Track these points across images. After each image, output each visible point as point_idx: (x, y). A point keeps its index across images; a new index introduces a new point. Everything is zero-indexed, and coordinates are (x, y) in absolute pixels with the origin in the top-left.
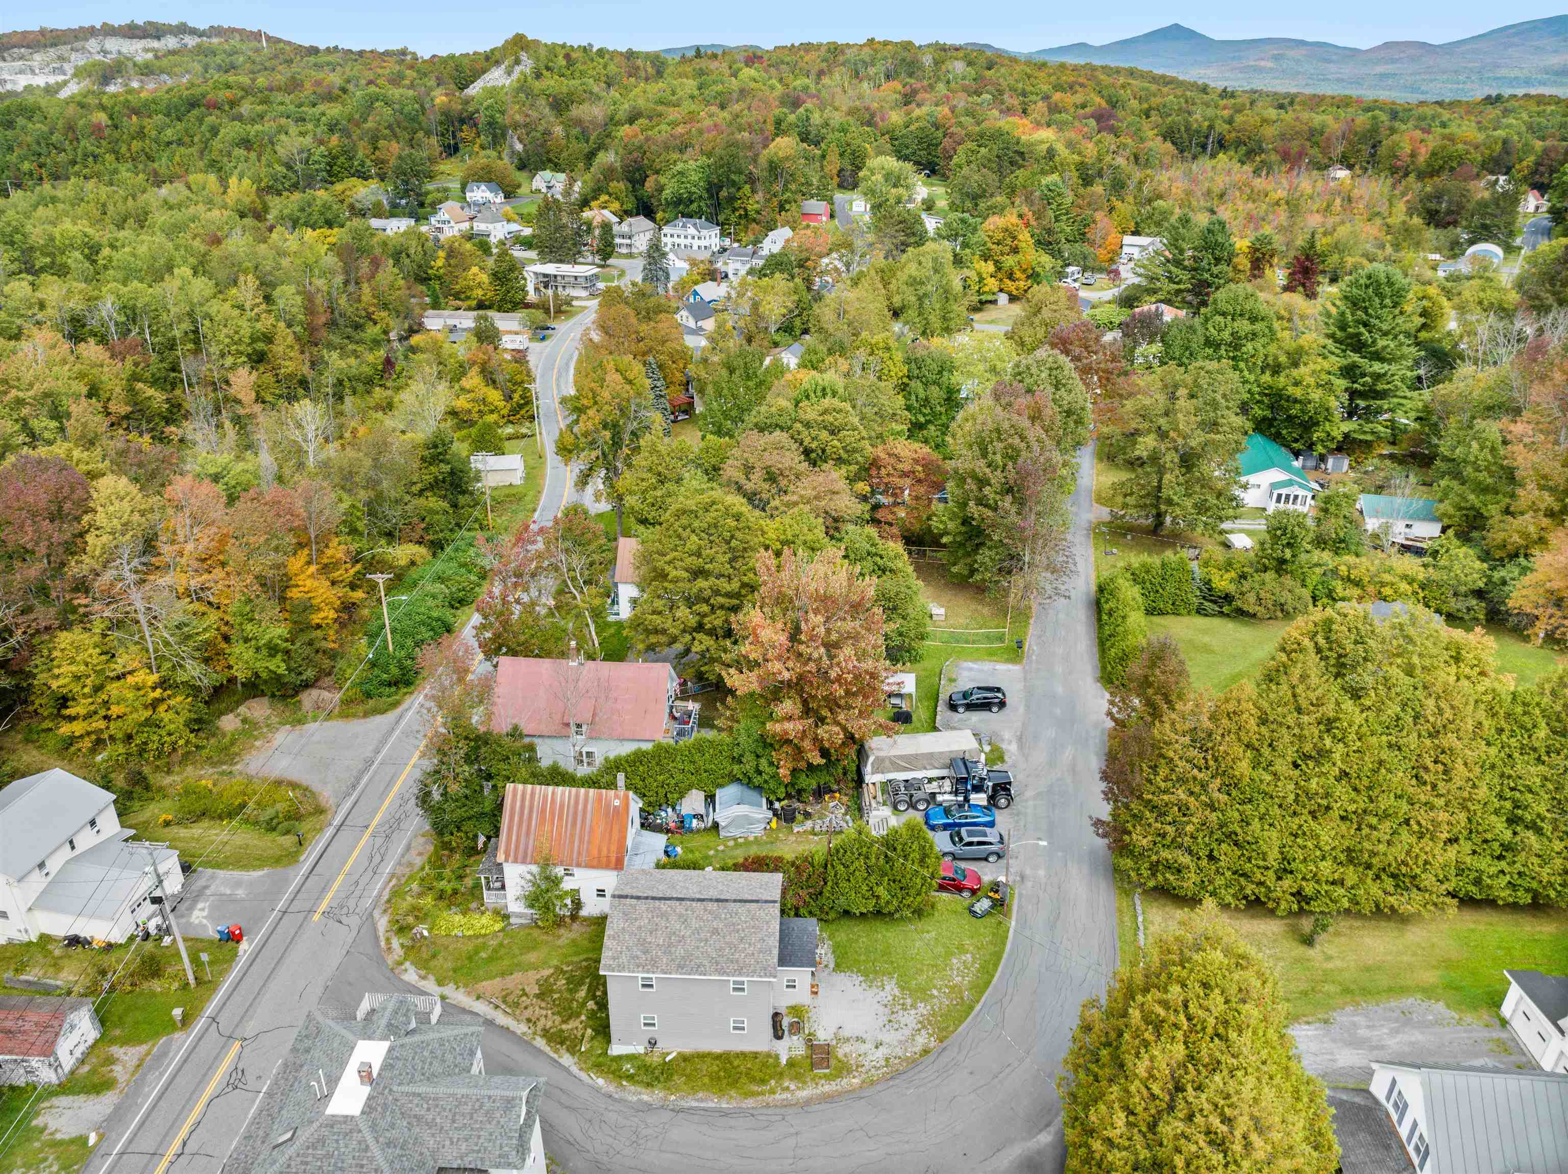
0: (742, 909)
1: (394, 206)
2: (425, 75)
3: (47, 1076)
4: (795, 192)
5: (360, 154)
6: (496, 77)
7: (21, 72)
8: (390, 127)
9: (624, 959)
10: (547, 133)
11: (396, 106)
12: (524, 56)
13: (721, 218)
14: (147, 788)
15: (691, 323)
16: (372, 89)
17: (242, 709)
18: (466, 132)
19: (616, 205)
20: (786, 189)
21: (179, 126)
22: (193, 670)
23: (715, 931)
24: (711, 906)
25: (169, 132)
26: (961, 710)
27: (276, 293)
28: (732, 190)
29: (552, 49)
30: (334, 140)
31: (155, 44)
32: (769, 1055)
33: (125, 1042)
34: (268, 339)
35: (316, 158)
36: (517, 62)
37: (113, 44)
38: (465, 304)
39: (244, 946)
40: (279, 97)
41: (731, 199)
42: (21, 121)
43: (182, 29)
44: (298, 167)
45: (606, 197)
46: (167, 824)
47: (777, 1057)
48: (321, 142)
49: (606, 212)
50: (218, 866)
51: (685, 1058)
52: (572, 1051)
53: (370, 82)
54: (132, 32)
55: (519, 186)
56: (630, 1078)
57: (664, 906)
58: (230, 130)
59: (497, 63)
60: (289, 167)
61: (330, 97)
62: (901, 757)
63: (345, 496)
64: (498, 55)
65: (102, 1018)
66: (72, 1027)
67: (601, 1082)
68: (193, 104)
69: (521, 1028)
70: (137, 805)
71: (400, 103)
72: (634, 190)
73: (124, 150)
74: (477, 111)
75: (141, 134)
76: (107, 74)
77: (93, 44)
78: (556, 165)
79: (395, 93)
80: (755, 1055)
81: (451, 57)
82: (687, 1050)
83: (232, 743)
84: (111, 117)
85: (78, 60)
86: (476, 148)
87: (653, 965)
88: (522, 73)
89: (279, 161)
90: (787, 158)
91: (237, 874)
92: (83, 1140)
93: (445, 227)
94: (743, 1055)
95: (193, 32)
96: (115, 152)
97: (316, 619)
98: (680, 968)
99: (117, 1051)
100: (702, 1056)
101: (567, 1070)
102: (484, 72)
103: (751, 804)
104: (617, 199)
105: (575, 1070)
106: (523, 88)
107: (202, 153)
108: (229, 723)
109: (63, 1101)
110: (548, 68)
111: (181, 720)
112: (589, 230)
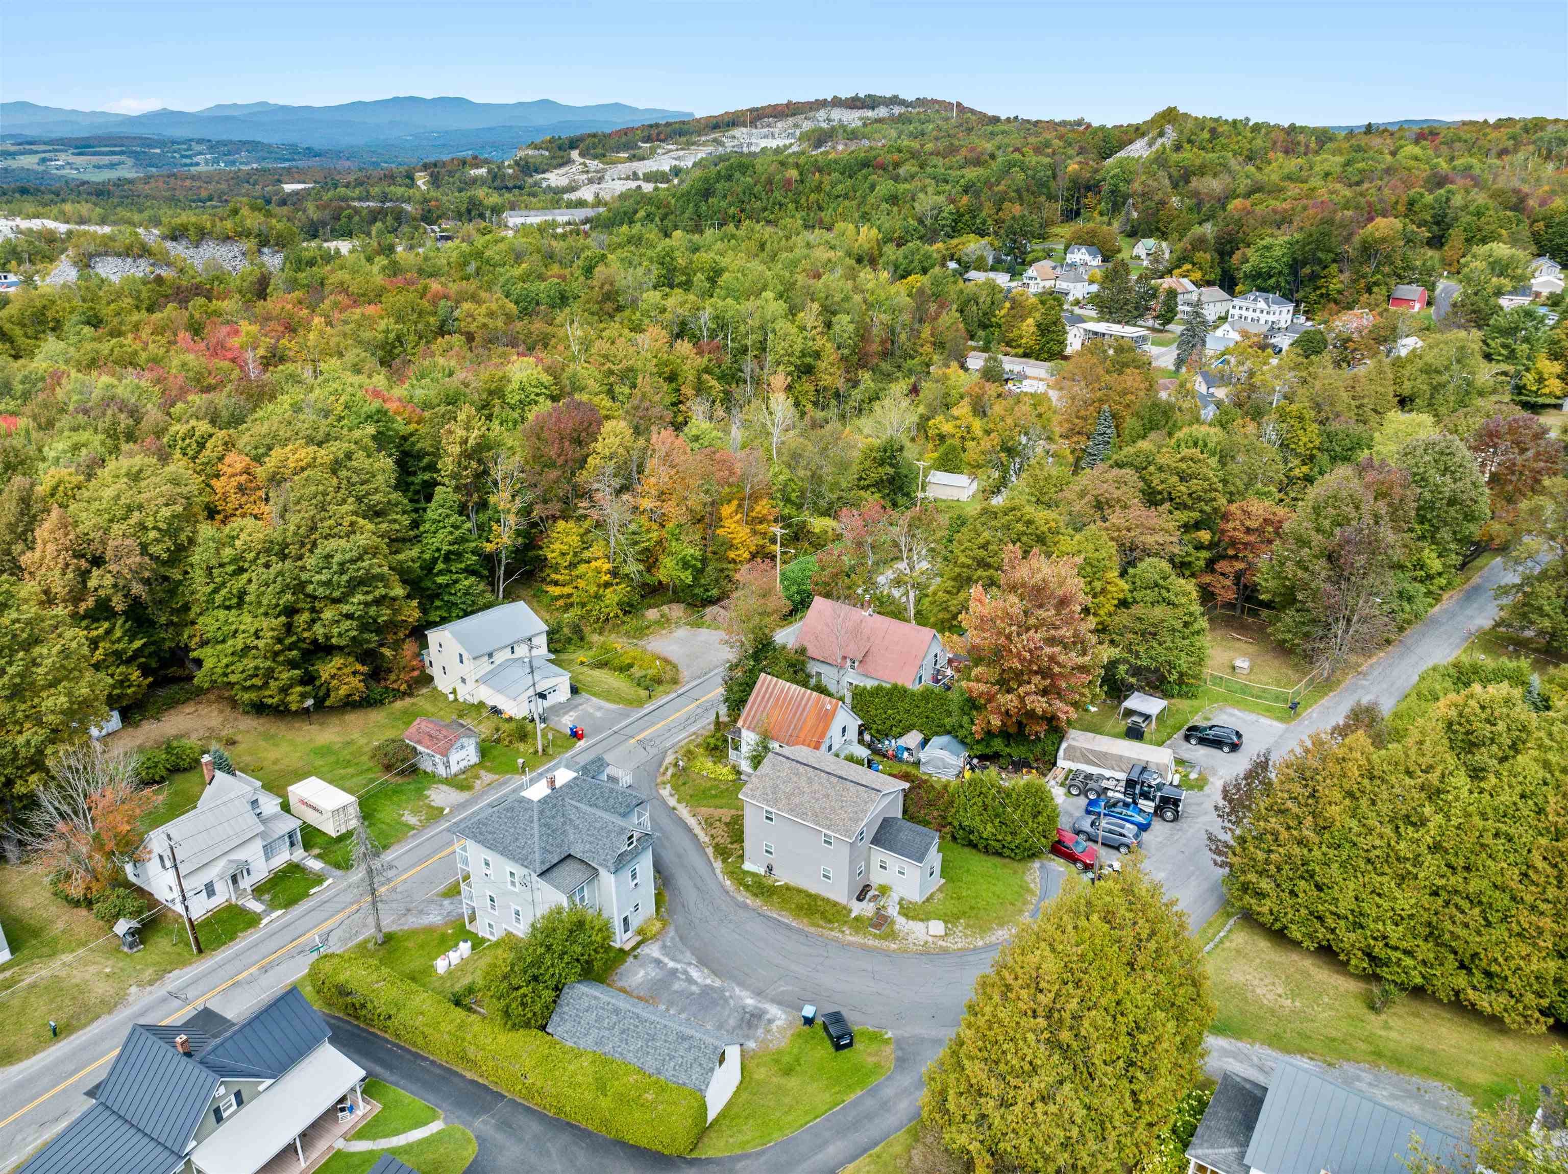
0: (853, 788)
1: (998, 261)
2: (1070, 144)
3: (441, 771)
4: (1389, 275)
5: (983, 214)
6: (1139, 150)
7: (765, 137)
8: (1018, 191)
9: (758, 793)
10: (1163, 203)
11: (1030, 172)
12: (1169, 129)
13: (1299, 296)
14: (582, 639)
15: (1203, 389)
16: (1017, 156)
17: (665, 608)
18: (1090, 199)
19: (1198, 275)
20: (1377, 271)
21: (849, 182)
22: (633, 568)
23: (827, 796)
24: (834, 780)
25: (840, 187)
26: (1193, 741)
27: (835, 320)
28: (1317, 268)
29: (1201, 124)
30: (965, 200)
31: (870, 114)
32: (845, 908)
33: (490, 770)
34: (817, 355)
35: (945, 215)
36: (1161, 134)
37: (837, 114)
38: (1013, 351)
39: (582, 744)
40: (934, 160)
41: (1313, 277)
42: (737, 175)
43: (894, 101)
44: (928, 222)
45: (1189, 267)
46: (582, 663)
47: (850, 911)
48: (953, 201)
49: (1185, 281)
50: (594, 695)
51: (788, 888)
52: (724, 861)
53: (1017, 150)
54: (854, 103)
55: (1119, 251)
56: (747, 887)
57: (802, 769)
58: (885, 187)
59: (1143, 135)
60: (921, 222)
61: (977, 162)
62: (1091, 751)
63: (786, 470)
64: (1144, 128)
65: (484, 752)
66: (463, 747)
67: (728, 883)
68: (865, 164)
69: (703, 838)
70: (572, 648)
71: (1034, 169)
72: (1222, 261)
73: (803, 201)
74: (1104, 180)
75: (818, 189)
76: (820, 138)
77: (822, 114)
78: (1163, 233)
79: (1032, 159)
80: (835, 904)
81: (1102, 128)
82: (792, 884)
83: (648, 627)
84: (801, 174)
85: (807, 126)
86: (1096, 214)
87: (776, 802)
88: (1163, 145)
89: (914, 217)
90: (1384, 240)
91: (603, 703)
92: (442, 810)
93: (1032, 283)
94: (828, 901)
95: (903, 103)
96: (796, 202)
97: (732, 555)
98: (791, 811)
99: (483, 773)
100: (799, 891)
101: (713, 870)
102: (1131, 142)
103: (953, 753)
104: (1201, 269)
105: (718, 871)
106: (1160, 160)
107: (859, 206)
108: (652, 614)
109: (444, 788)
110: (1189, 141)
111: (616, 599)
112: (1154, 296)
